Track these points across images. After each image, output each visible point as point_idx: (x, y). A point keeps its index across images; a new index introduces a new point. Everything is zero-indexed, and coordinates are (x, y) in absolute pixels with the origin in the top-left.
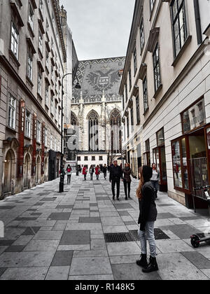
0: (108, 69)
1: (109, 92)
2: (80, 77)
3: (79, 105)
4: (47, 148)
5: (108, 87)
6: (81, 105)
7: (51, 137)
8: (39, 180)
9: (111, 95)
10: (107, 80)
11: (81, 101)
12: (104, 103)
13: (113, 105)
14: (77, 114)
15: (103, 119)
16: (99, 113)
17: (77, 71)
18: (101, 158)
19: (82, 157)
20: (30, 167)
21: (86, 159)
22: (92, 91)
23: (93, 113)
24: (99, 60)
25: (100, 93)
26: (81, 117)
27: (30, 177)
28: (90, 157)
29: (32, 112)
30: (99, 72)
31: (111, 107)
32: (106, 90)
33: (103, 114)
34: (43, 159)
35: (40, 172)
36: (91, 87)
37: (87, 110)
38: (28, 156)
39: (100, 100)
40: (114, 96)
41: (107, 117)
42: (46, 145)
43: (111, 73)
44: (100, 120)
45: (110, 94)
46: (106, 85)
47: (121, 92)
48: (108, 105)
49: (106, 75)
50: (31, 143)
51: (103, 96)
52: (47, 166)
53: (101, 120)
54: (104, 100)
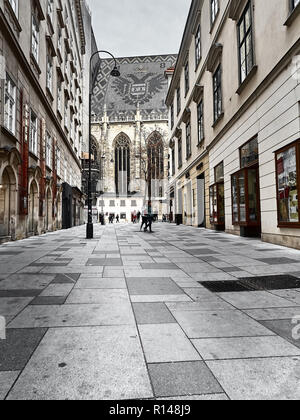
0: (145, 72)
1: (146, 106)
2: (103, 83)
3: (101, 125)
4: (59, 179)
5: (145, 99)
6: (105, 125)
7: (65, 163)
8: (50, 226)
9: (149, 111)
10: (144, 89)
11: (105, 119)
12: (138, 123)
13: (152, 125)
14: (98, 139)
15: (137, 146)
16: (132, 137)
17: (98, 73)
18: (134, 204)
19: (107, 201)
20: (37, 201)
21: (112, 204)
22: (120, 104)
23: (123, 137)
24: (131, 58)
25: (133, 107)
26: (105, 143)
27: (37, 217)
28: (117, 201)
29: (39, 116)
30: (131, 76)
31: (149, 128)
32: (142, 103)
33: (137, 139)
34: (55, 193)
35: (50, 214)
36: (119, 98)
37: (114, 132)
38: (34, 184)
39: (134, 118)
40: (153, 112)
41: (143, 142)
42: (58, 173)
43: (150, 78)
44: (132, 147)
45: (147, 110)
46: (141, 96)
47: (169, 102)
48: (145, 125)
49: (142, 81)
50: (38, 164)
51: (138, 113)
52: (60, 206)
53: (134, 148)
54: (138, 117)
